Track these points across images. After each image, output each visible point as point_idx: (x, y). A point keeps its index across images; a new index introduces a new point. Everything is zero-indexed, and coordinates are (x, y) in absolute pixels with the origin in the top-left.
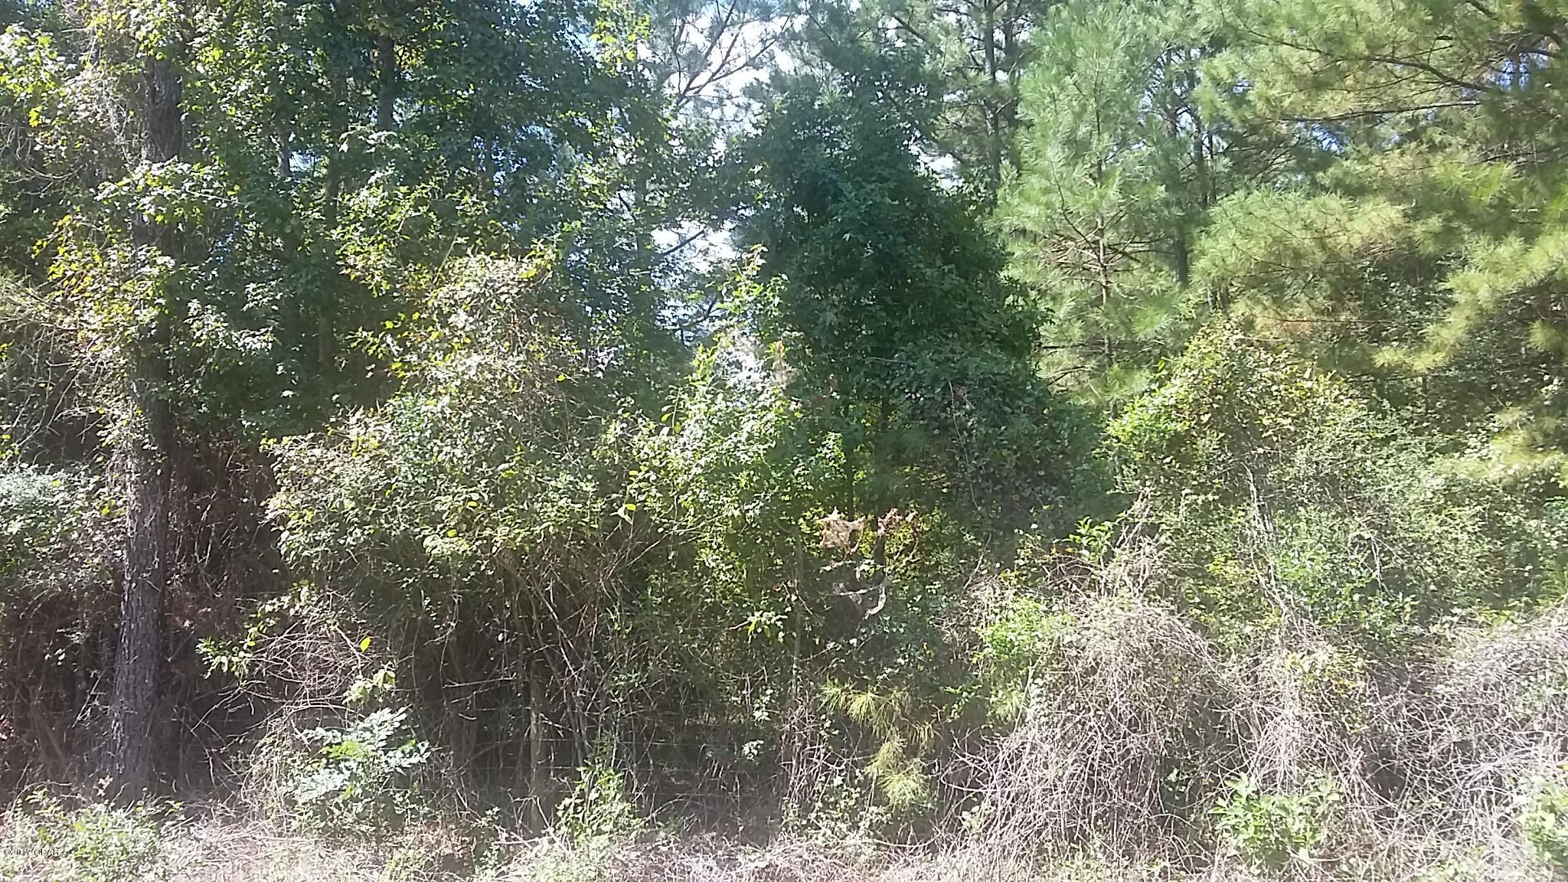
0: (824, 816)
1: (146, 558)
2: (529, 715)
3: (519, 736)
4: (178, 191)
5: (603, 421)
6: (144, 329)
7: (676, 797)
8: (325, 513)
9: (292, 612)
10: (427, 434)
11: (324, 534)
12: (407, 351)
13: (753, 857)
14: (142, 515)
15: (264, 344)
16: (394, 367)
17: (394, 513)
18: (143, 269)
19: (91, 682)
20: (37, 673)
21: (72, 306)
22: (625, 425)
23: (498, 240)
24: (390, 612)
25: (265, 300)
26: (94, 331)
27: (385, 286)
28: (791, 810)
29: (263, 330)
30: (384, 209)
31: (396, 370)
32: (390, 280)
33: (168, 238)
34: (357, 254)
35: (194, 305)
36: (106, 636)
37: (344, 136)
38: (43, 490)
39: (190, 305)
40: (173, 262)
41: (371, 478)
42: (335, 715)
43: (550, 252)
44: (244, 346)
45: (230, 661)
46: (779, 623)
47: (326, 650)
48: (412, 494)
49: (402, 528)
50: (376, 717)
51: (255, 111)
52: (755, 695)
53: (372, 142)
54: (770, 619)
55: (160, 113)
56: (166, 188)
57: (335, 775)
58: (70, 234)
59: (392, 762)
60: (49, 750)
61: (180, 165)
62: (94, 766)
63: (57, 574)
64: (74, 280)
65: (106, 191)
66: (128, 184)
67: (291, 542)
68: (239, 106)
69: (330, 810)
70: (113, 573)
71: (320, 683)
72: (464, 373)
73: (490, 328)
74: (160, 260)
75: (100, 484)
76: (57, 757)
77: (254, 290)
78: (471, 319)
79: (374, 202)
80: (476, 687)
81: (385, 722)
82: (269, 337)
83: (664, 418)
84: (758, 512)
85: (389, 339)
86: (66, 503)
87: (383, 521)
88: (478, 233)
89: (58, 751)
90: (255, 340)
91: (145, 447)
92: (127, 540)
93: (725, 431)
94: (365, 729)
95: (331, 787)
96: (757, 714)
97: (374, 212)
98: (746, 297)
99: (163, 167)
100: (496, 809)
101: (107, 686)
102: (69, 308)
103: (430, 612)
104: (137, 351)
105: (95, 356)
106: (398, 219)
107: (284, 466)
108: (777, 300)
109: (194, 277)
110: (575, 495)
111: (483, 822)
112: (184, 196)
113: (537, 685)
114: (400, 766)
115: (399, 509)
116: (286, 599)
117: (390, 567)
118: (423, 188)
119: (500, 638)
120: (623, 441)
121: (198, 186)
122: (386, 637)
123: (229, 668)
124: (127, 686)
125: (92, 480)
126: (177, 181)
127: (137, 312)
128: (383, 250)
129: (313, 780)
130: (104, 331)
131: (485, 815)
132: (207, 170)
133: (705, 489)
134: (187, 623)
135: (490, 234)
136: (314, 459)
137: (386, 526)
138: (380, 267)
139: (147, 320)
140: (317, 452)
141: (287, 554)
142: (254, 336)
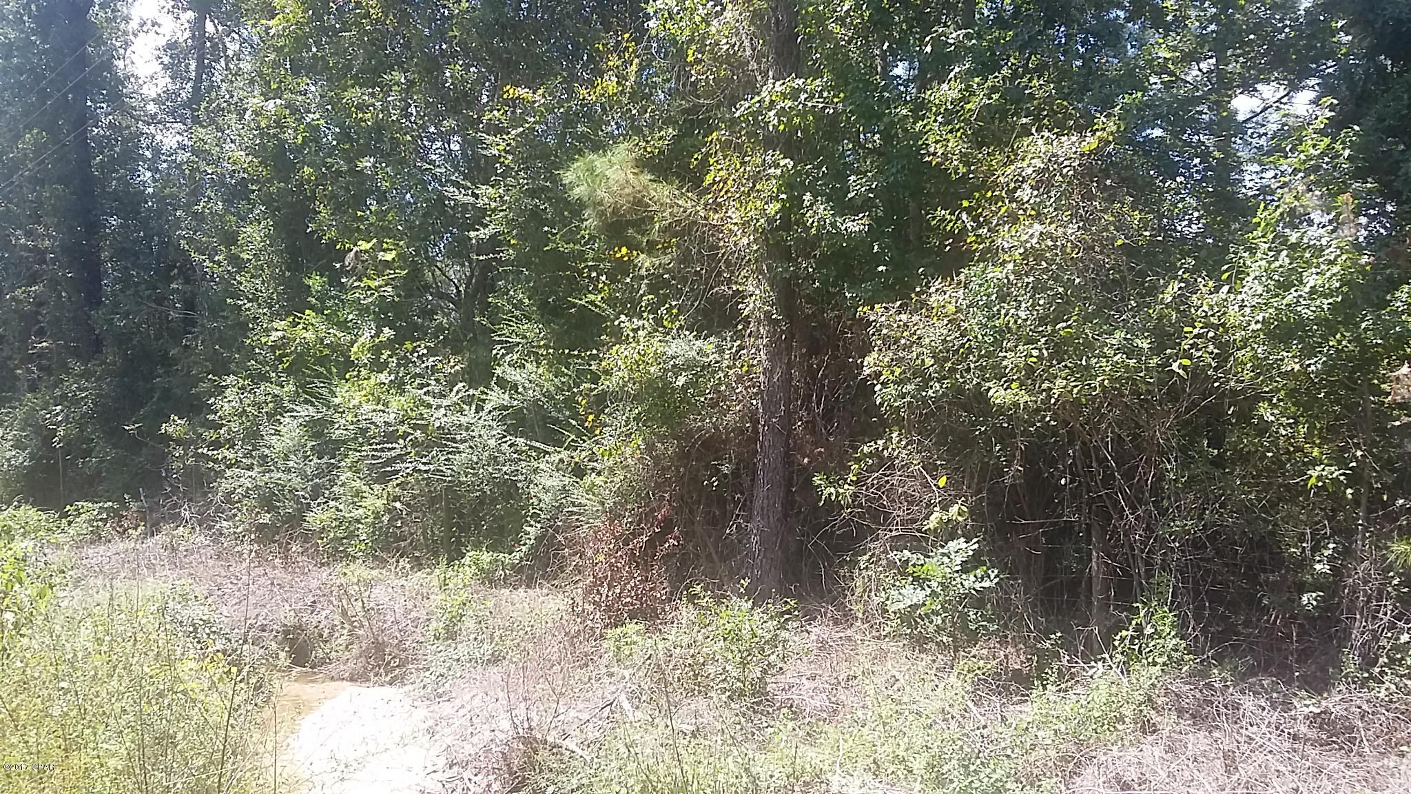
0: (1389, 672)
1: (775, 406)
2: (1091, 554)
3: (1083, 571)
4: (796, 103)
5: (1162, 281)
6: (770, 221)
7: (1231, 640)
8: (910, 369)
9: (886, 453)
10: (993, 298)
11: (910, 387)
12: (980, 226)
13: (1307, 702)
14: (772, 372)
15: (862, 227)
16: (968, 241)
17: (968, 370)
18: (770, 171)
19: (736, 503)
20: (700, 496)
21: (719, 205)
22: (1183, 285)
23: (1063, 118)
24: (966, 456)
25: (863, 189)
26: (735, 224)
27: (962, 170)
28: (1351, 662)
29: (861, 215)
30: (960, 100)
31: (971, 243)
32: (967, 164)
33: (788, 143)
34: (937, 142)
35: (807, 197)
36: (746, 467)
37: (928, 39)
38: (700, 352)
39: (804, 197)
40: (792, 163)
41: (948, 339)
42: (922, 543)
43: (1112, 124)
44: (846, 229)
45: (837, 492)
46: (1342, 478)
47: (912, 486)
48: (983, 352)
49: (974, 382)
50: (953, 545)
51: (855, 27)
52: (1315, 549)
53: (952, 41)
54: (1332, 473)
55: (783, 39)
56: (786, 101)
57: (918, 591)
58: (718, 147)
59: (966, 584)
60: (709, 556)
61: (797, 81)
62: (740, 569)
63: (711, 418)
64: (721, 184)
65: (742, 109)
66: (759, 102)
67: (885, 395)
68: (843, 25)
69: (915, 621)
70: (750, 418)
71: (908, 514)
72: (1027, 241)
73: (1052, 200)
74: (782, 163)
75: (741, 348)
76: (713, 562)
77: (854, 181)
78: (1035, 193)
79: (954, 94)
80: (1042, 526)
81: (960, 548)
82: (866, 221)
83: (1225, 276)
84: (1319, 366)
85: (964, 216)
86: (717, 362)
87: (958, 376)
88: (1045, 113)
89: (715, 557)
90: (855, 224)
91: (773, 317)
92: (761, 392)
93: (1285, 286)
94: (943, 555)
95: (915, 601)
96: (1318, 567)
97: (952, 103)
98: (1312, 151)
99: (784, 84)
100: (1059, 634)
101: (747, 506)
102: (717, 207)
103: (1000, 457)
104: (767, 238)
105: (735, 245)
106: (973, 108)
107: (877, 330)
108: (1347, 153)
109: (808, 174)
110: (1131, 351)
111: (1048, 645)
112: (801, 106)
113: (1098, 527)
114: (974, 589)
115: (972, 366)
116: (881, 442)
117: (965, 417)
118: (996, 77)
119: (1063, 482)
120: (1181, 300)
121: (811, 97)
122: (963, 477)
123: (837, 497)
124: (762, 509)
125: (736, 344)
126: (795, 94)
127: (766, 207)
128: (961, 137)
129: (900, 594)
130: (743, 224)
131: (1050, 639)
132: (818, 82)
133: (1264, 344)
134: (806, 460)
135: (1056, 113)
136: (901, 323)
137: (961, 380)
138: (957, 152)
139: (773, 213)
140: (904, 317)
141: (881, 404)
142: (854, 220)
